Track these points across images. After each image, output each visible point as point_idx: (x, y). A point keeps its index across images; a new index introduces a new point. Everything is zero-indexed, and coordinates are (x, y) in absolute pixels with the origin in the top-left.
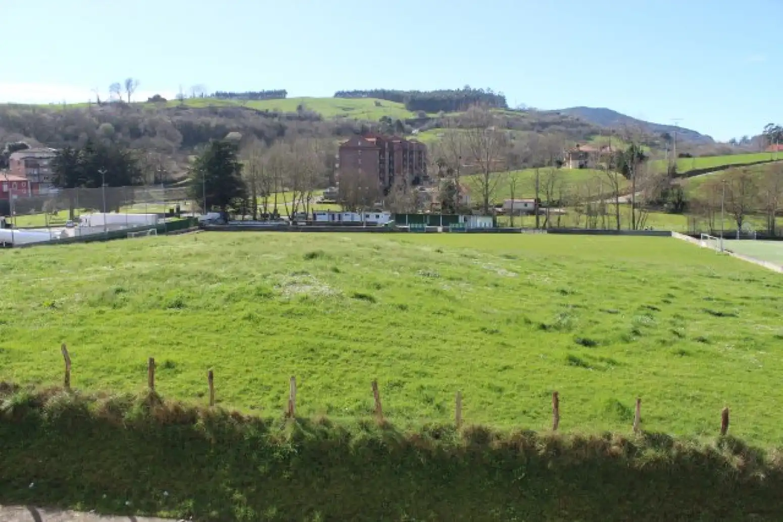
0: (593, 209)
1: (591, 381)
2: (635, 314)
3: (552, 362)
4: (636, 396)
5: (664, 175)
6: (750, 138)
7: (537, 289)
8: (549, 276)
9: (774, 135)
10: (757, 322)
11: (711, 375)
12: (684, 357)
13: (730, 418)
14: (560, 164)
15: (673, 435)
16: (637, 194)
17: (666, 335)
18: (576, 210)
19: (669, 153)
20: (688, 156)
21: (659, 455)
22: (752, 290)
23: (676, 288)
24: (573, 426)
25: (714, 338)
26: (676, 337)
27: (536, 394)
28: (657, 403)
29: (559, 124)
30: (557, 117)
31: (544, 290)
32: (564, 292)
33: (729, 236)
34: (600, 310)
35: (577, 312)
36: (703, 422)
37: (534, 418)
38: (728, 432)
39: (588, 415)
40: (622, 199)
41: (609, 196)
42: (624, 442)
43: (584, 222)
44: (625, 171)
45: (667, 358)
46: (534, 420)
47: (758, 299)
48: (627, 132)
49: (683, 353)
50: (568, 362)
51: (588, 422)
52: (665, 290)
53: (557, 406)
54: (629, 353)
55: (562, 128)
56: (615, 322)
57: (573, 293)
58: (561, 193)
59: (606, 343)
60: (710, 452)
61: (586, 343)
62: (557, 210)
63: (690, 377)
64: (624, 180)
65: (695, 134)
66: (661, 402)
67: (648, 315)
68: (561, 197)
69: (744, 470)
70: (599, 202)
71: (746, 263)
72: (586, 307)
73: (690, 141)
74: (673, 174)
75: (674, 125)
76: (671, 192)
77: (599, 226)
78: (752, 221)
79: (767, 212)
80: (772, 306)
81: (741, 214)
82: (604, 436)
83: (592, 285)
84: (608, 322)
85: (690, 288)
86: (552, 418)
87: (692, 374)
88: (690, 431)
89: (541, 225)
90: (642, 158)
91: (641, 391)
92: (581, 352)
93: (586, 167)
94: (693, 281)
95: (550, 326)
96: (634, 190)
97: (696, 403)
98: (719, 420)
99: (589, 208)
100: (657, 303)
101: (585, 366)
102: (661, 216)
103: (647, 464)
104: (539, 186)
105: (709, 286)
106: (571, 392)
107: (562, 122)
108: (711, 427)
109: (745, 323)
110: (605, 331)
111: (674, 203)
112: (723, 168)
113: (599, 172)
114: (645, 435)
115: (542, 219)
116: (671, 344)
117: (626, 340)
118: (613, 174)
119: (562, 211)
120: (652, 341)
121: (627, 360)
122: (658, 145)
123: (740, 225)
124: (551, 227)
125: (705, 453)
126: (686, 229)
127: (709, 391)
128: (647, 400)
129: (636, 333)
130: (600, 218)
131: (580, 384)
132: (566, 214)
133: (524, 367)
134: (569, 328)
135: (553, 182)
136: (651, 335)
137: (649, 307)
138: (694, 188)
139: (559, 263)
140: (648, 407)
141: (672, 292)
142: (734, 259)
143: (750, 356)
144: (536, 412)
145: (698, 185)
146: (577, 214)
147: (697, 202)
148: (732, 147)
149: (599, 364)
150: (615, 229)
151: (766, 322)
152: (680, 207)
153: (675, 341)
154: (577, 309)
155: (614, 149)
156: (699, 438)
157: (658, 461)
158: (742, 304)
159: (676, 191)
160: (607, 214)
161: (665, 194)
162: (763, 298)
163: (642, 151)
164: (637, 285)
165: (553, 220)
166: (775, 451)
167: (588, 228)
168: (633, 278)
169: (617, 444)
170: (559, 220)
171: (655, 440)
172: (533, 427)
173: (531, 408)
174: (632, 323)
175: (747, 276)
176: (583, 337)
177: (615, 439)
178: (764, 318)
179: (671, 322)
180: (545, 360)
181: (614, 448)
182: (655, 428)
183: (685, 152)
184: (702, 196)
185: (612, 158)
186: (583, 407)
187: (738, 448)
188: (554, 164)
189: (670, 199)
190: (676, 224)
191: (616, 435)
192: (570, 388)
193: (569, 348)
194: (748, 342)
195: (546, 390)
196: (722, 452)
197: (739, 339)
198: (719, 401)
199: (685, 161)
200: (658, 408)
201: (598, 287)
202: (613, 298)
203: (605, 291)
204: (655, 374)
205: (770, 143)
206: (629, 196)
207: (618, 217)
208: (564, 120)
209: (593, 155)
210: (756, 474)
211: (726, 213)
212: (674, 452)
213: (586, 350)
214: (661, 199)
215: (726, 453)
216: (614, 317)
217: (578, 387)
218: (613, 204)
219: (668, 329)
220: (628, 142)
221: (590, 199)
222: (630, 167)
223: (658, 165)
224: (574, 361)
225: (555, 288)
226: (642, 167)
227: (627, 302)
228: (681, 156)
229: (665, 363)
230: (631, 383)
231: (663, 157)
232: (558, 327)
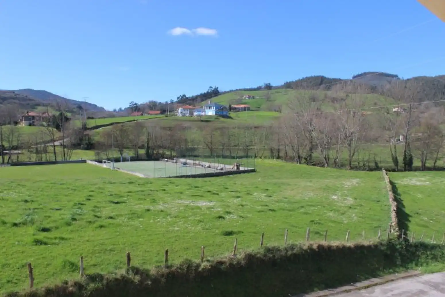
0: (39, 149)
1: (51, 252)
2: (72, 208)
3: (24, 245)
4: (79, 255)
5: (80, 129)
6: (123, 109)
7: (8, 202)
8: (15, 192)
9: (134, 107)
10: (136, 204)
11: (117, 236)
12: (102, 229)
13: (131, 256)
14: (16, 123)
15: (102, 273)
16: (65, 140)
17: (91, 218)
18: (29, 151)
19: (82, 116)
20: (92, 118)
21: (97, 286)
22: (132, 188)
23: (93, 191)
24: (43, 282)
25: (117, 215)
26: (96, 219)
27: (15, 268)
28: (91, 257)
29: (14, 99)
30: (13, 95)
31: (14, 201)
32: (26, 201)
33: (117, 160)
34: (51, 209)
35: (36, 212)
36: (117, 262)
37: (16, 283)
38: (131, 265)
39: (51, 273)
40: (57, 143)
41: (49, 142)
42: (76, 284)
43: (34, 158)
44: (58, 127)
45: (93, 231)
46: (16, 285)
47: (135, 192)
48: (58, 104)
49: (101, 226)
50: (35, 243)
51: (52, 277)
52: (86, 193)
53: (31, 272)
54: (72, 231)
55: (17, 101)
56: (60, 215)
57: (32, 201)
58: (18, 140)
59: (57, 228)
60: (123, 277)
61: (45, 230)
62: (16, 152)
63: (107, 239)
64: (57, 132)
65: (95, 106)
66: (93, 257)
67: (80, 208)
68: (18, 144)
69: (141, 282)
70: (43, 145)
71: (127, 174)
72: (42, 209)
73: (93, 110)
74: (85, 128)
75: (84, 101)
76: (84, 138)
77: (44, 160)
78: (127, 152)
79: (134, 147)
80: (142, 195)
81: (122, 148)
82: (64, 283)
83: (44, 195)
84: (56, 215)
85: (100, 191)
86: (29, 281)
87: (108, 237)
88: (111, 268)
89: (6, 161)
90: (67, 119)
91: (81, 252)
92: (42, 236)
93: (34, 125)
94: (102, 186)
95: (20, 224)
96: (63, 138)
97: (112, 253)
98: (126, 259)
99: (37, 149)
100: (83, 201)
101: (46, 244)
102: (79, 151)
103: (91, 293)
104: (3, 137)
105: (110, 188)
106: (39, 261)
107: (16, 97)
108: (122, 263)
109: (131, 205)
110: (55, 221)
111: (86, 144)
112: (111, 124)
113: (42, 128)
114: (88, 277)
115: (6, 158)
116: (94, 222)
117: (69, 224)
118: (50, 129)
119: (19, 152)
120: (83, 223)
121: (71, 236)
122: (76, 112)
123: (122, 154)
124: (13, 162)
125: (121, 278)
126: (94, 158)
127: (117, 245)
128: (86, 257)
129: (74, 219)
130: (44, 155)
131: (44, 255)
132: (22, 154)
133: (4, 252)
134: (32, 222)
135: (12, 135)
136: (82, 219)
137: (79, 204)
138: (97, 136)
139: (20, 183)
140: (87, 260)
141: (91, 193)
142: (121, 172)
143: (136, 222)
144: (17, 279)
145: (99, 134)
146: (29, 153)
147: (99, 143)
148: (115, 113)
149: (54, 241)
150: (54, 161)
151: (140, 204)
152: (90, 146)
153: (96, 221)
154: (36, 210)
155: (50, 114)
156: (117, 271)
157: (97, 289)
158: (128, 196)
159: (87, 138)
160: (49, 153)
161: (81, 140)
162: (138, 191)
163: (67, 116)
164: (71, 192)
165: (14, 158)
166: (153, 268)
167: (37, 161)
168: (68, 188)
169: (72, 286)
170: (18, 157)
171: (93, 278)
172: (16, 290)
173: (13, 278)
174: (71, 214)
175: (128, 181)
176: (42, 226)
177: (70, 283)
178: (140, 202)
179: (93, 211)
180: (19, 245)
181: (71, 289)
182: (92, 271)
183: (90, 116)
184: (102, 140)
185: (49, 119)
186: (48, 269)
187: (137, 271)
188: (12, 123)
189: (84, 142)
190: (89, 155)
191: (71, 281)
192: (38, 259)
193: (34, 235)
194: (134, 215)
195: (22, 263)
196: (129, 275)
197: (129, 214)
198: (124, 249)
199: (91, 120)
200: (92, 260)
201: (47, 195)
202: (58, 201)
203: (52, 197)
204: (88, 241)
205: (133, 112)
206: (61, 141)
207: (55, 153)
208: (17, 96)
209: (38, 118)
210: (147, 283)
211: (114, 148)
212: (105, 282)
213: (45, 234)
214: (79, 142)
215: (131, 276)
216: (59, 212)
217: (43, 258)
218: (52, 146)
219: (92, 214)
220: (59, 110)
221: (37, 144)
222: (60, 124)
223: (77, 123)
224: (38, 242)
225: (20, 199)
226: (67, 125)
227: (66, 202)
228: (89, 118)
229: (92, 234)
230: (75, 249)
231: (79, 119)
232: (25, 223)
